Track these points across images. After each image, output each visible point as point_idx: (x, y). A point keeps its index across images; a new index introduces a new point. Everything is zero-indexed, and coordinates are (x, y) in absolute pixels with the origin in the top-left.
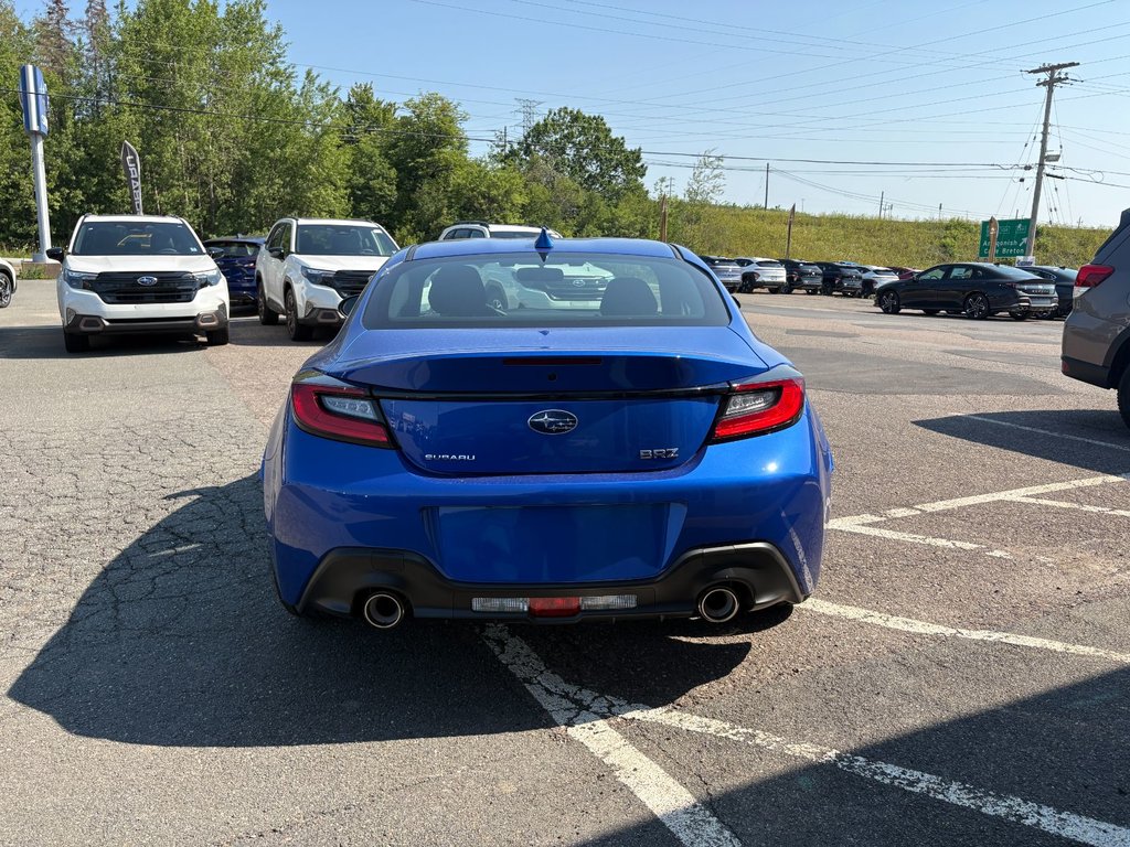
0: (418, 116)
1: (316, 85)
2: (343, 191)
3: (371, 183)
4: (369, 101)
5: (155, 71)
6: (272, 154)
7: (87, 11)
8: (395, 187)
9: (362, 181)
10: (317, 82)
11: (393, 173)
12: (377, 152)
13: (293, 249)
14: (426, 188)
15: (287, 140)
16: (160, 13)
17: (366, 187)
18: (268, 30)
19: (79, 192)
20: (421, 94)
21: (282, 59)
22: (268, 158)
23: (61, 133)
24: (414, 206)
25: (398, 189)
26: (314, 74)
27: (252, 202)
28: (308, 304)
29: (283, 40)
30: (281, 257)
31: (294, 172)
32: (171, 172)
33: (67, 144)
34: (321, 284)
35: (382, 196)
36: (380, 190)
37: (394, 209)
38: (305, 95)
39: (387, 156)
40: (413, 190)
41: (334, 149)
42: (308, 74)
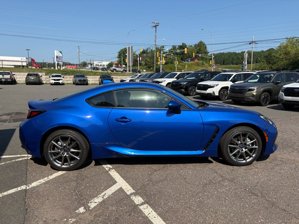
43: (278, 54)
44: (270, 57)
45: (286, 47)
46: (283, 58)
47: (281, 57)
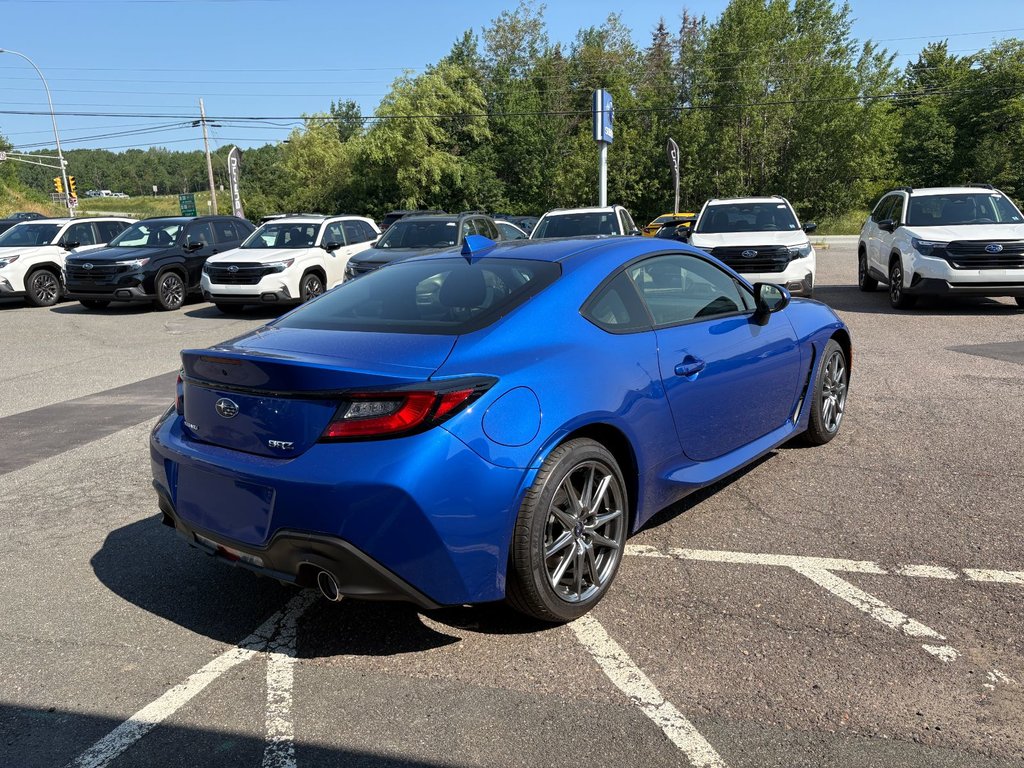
0: (988, 68)
1: (873, 55)
2: (888, 157)
3: (925, 144)
4: (942, 59)
5: (726, 73)
6: (818, 130)
7: (681, 32)
8: (952, 145)
9: (916, 143)
10: (874, 53)
11: (951, 131)
12: (935, 111)
13: (904, 222)
14: (987, 143)
15: (836, 113)
16: (734, 19)
17: (920, 148)
18: (835, 12)
19: (656, 181)
20: (994, 43)
21: (845, 36)
22: (815, 133)
23: (647, 136)
24: (971, 163)
25: (956, 146)
26: (873, 44)
27: (795, 176)
28: (916, 276)
29: (848, 18)
30: (890, 229)
31: (840, 142)
32: (727, 157)
33: (651, 143)
34: (931, 255)
35: (937, 156)
36: (934, 150)
37: (950, 168)
38: (860, 68)
39: (948, 115)
40: (973, 146)
41: (883, 116)
42: (867, 46)
43: (289, 164)
44: (261, 173)
45: (309, 143)
46: (306, 179)
47: (300, 174)
